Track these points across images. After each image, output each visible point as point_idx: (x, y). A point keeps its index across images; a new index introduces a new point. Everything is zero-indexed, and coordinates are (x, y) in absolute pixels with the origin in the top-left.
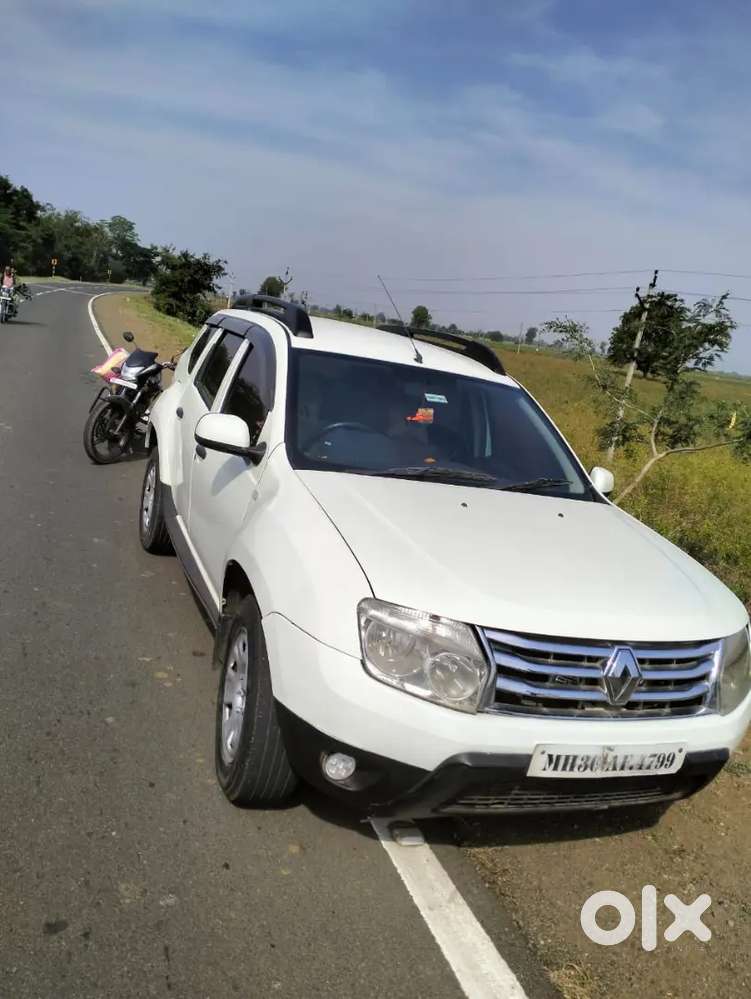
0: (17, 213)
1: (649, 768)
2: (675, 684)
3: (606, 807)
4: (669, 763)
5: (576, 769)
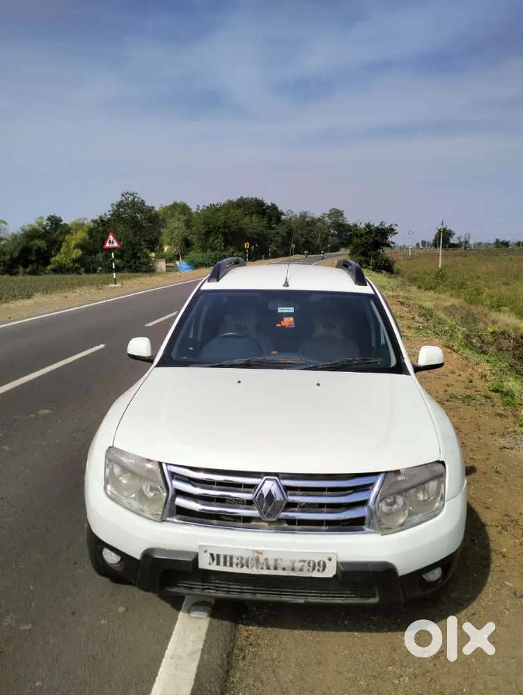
0: (270, 220)
1: (301, 570)
2: (327, 507)
3: (302, 601)
4: (321, 569)
5: (234, 566)
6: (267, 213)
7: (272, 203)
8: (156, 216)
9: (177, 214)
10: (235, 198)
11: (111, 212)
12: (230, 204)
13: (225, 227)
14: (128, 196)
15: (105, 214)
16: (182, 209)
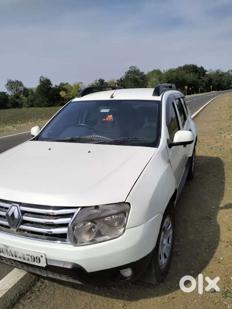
0: (200, 75)
1: (28, 260)
6: (198, 71)
7: (201, 66)
8: (145, 76)
9: (155, 75)
10: (182, 65)
11: (125, 76)
12: (180, 69)
13: (177, 79)
14: (132, 68)
15: (122, 77)
16: (158, 72)
